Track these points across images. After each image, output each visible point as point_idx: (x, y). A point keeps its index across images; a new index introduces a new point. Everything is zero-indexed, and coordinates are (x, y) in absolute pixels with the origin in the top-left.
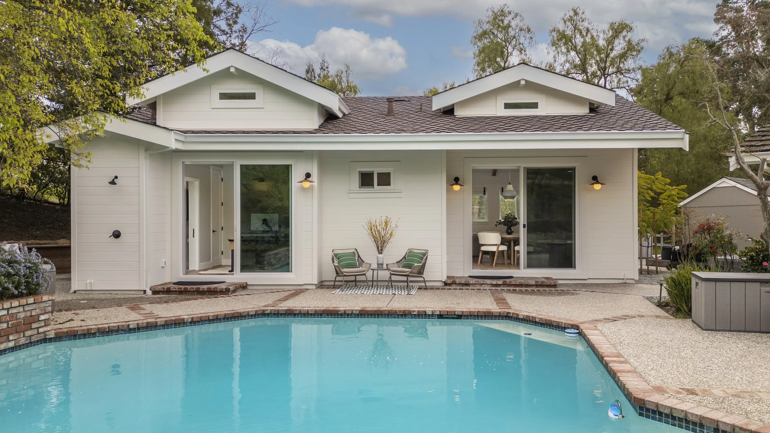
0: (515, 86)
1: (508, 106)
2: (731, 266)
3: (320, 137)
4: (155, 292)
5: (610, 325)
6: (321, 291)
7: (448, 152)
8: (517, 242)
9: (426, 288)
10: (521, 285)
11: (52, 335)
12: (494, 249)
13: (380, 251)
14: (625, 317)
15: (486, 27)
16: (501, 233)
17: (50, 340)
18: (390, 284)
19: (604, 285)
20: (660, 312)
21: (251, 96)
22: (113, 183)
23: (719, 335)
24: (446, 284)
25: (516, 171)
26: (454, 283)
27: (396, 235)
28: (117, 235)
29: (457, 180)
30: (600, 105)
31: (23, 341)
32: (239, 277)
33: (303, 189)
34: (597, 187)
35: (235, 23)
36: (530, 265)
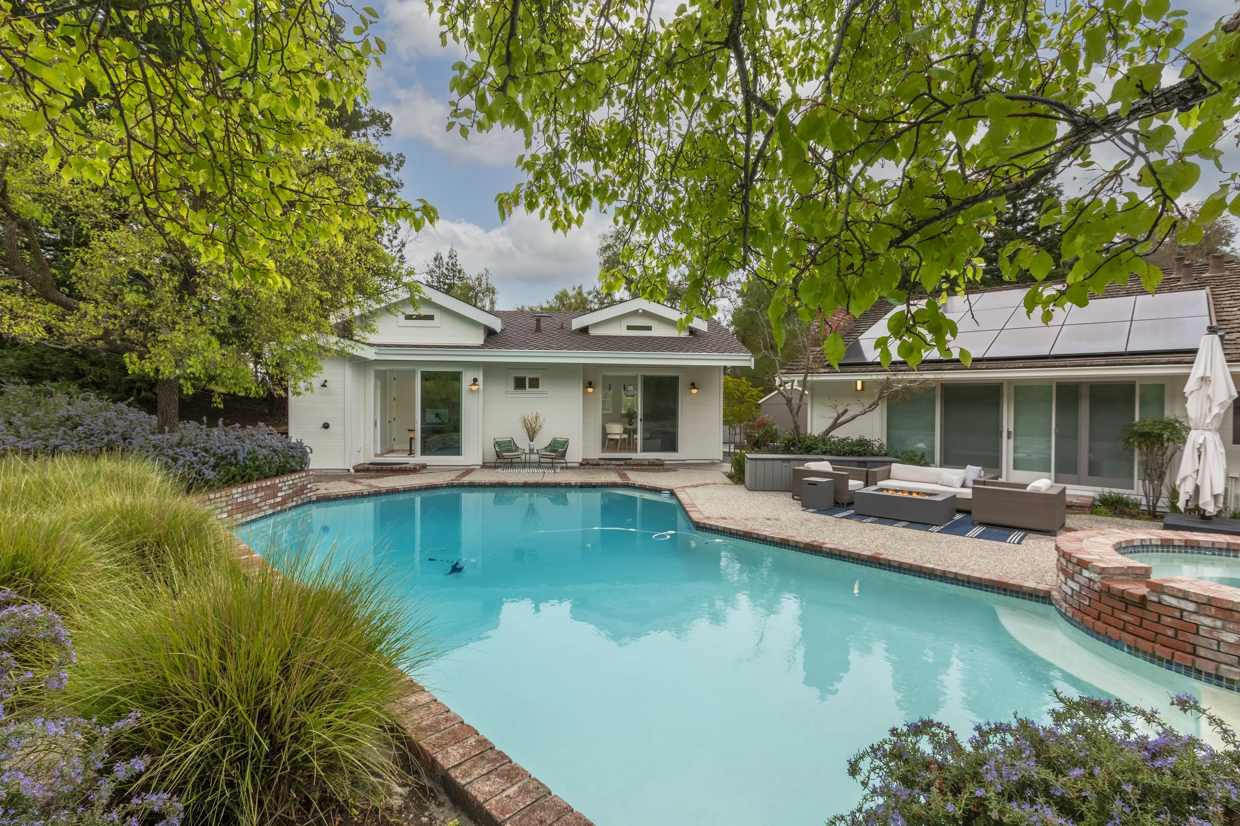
0: (635, 313)
1: (629, 328)
2: (775, 451)
3: (486, 352)
4: (357, 471)
5: (694, 489)
6: (486, 471)
7: (585, 365)
8: (635, 431)
9: (567, 468)
10: (638, 465)
11: (314, 498)
12: (618, 437)
13: (532, 440)
14: (704, 485)
15: (610, 241)
16: (623, 424)
17: (314, 502)
18: (539, 465)
19: (698, 464)
20: (728, 481)
21: (431, 318)
22: (324, 386)
23: (756, 493)
24: (581, 464)
25: (635, 378)
26: (588, 464)
27: (545, 426)
28: (326, 426)
29: (590, 384)
30: (697, 330)
31: (300, 502)
32: (418, 459)
33: (471, 391)
34: (694, 391)
35: (395, 238)
36: (645, 449)
